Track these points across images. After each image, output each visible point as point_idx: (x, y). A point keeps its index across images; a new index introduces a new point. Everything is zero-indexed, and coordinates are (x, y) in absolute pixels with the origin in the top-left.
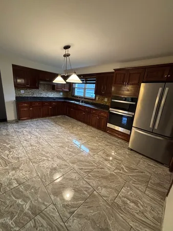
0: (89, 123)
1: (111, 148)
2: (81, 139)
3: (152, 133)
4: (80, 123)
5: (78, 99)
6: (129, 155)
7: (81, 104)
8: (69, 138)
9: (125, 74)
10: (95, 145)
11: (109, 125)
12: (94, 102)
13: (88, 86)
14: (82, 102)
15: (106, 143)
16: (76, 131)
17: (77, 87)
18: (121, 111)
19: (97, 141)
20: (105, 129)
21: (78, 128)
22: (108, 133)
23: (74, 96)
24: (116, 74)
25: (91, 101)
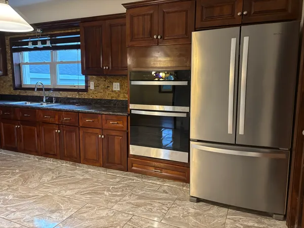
0: (75, 157)
1: (151, 210)
2: (58, 210)
3: (234, 145)
4: (49, 163)
5: (36, 93)
6: (196, 215)
7: (45, 105)
8: (12, 216)
9: (151, 15)
10: (104, 213)
11: (134, 150)
12: (85, 96)
13: (61, 55)
14: (50, 100)
15: (134, 200)
16: (37, 188)
17: (27, 60)
18: (157, 107)
19: (107, 201)
20: (126, 164)
21: (46, 179)
22: (135, 172)
23: (20, 88)
24: (132, 17)
25: (76, 95)
